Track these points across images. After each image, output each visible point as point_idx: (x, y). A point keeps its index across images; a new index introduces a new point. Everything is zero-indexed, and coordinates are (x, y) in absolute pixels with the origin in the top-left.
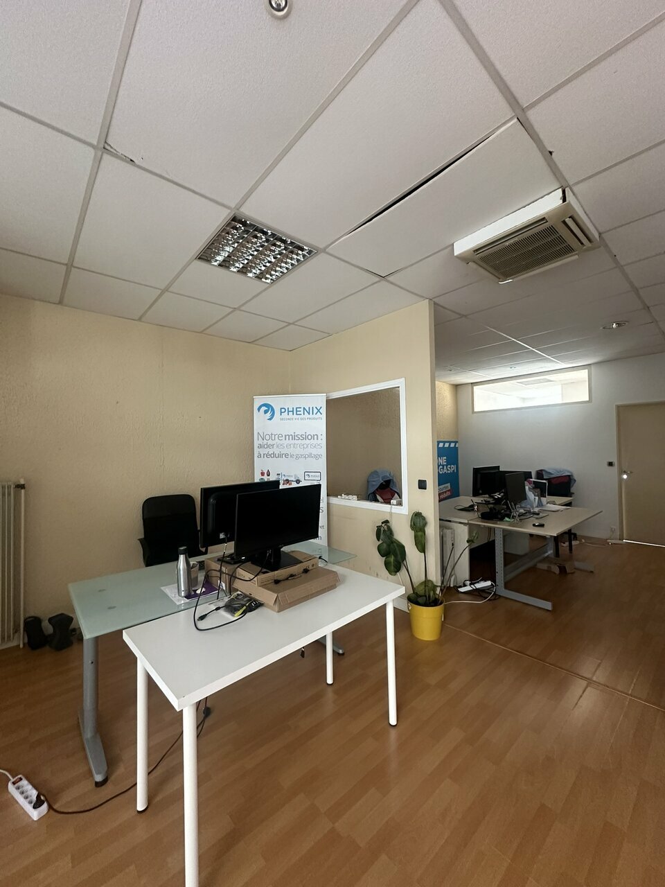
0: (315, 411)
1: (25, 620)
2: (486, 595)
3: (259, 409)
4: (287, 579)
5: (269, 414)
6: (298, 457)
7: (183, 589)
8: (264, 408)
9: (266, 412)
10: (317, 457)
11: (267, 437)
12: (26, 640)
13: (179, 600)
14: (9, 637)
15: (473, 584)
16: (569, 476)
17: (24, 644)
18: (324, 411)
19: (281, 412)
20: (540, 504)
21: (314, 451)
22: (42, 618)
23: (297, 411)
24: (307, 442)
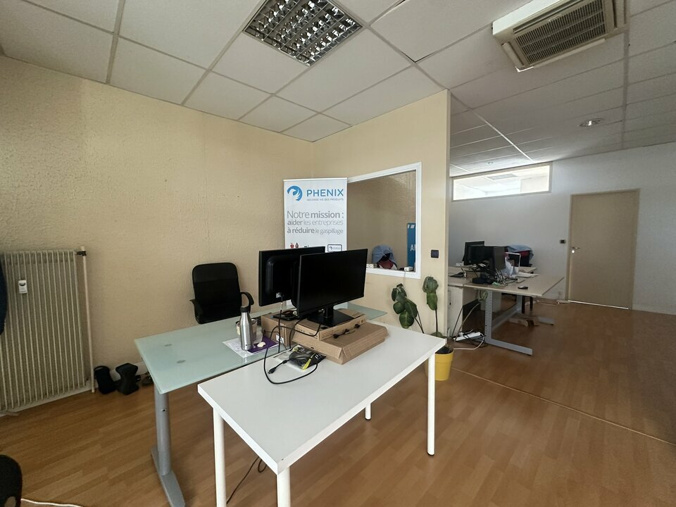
0: (338, 193)
1: (94, 369)
2: (477, 344)
3: (288, 191)
4: (344, 334)
5: (297, 196)
6: (322, 233)
7: (246, 344)
8: (293, 190)
9: (294, 193)
10: (339, 232)
11: (296, 215)
12: (97, 386)
13: (242, 353)
14: (81, 384)
15: (466, 335)
16: (529, 251)
17: (95, 389)
18: (345, 192)
19: (308, 194)
20: (514, 273)
21: (337, 228)
22: (109, 367)
23: (321, 193)
24: (331, 219)
